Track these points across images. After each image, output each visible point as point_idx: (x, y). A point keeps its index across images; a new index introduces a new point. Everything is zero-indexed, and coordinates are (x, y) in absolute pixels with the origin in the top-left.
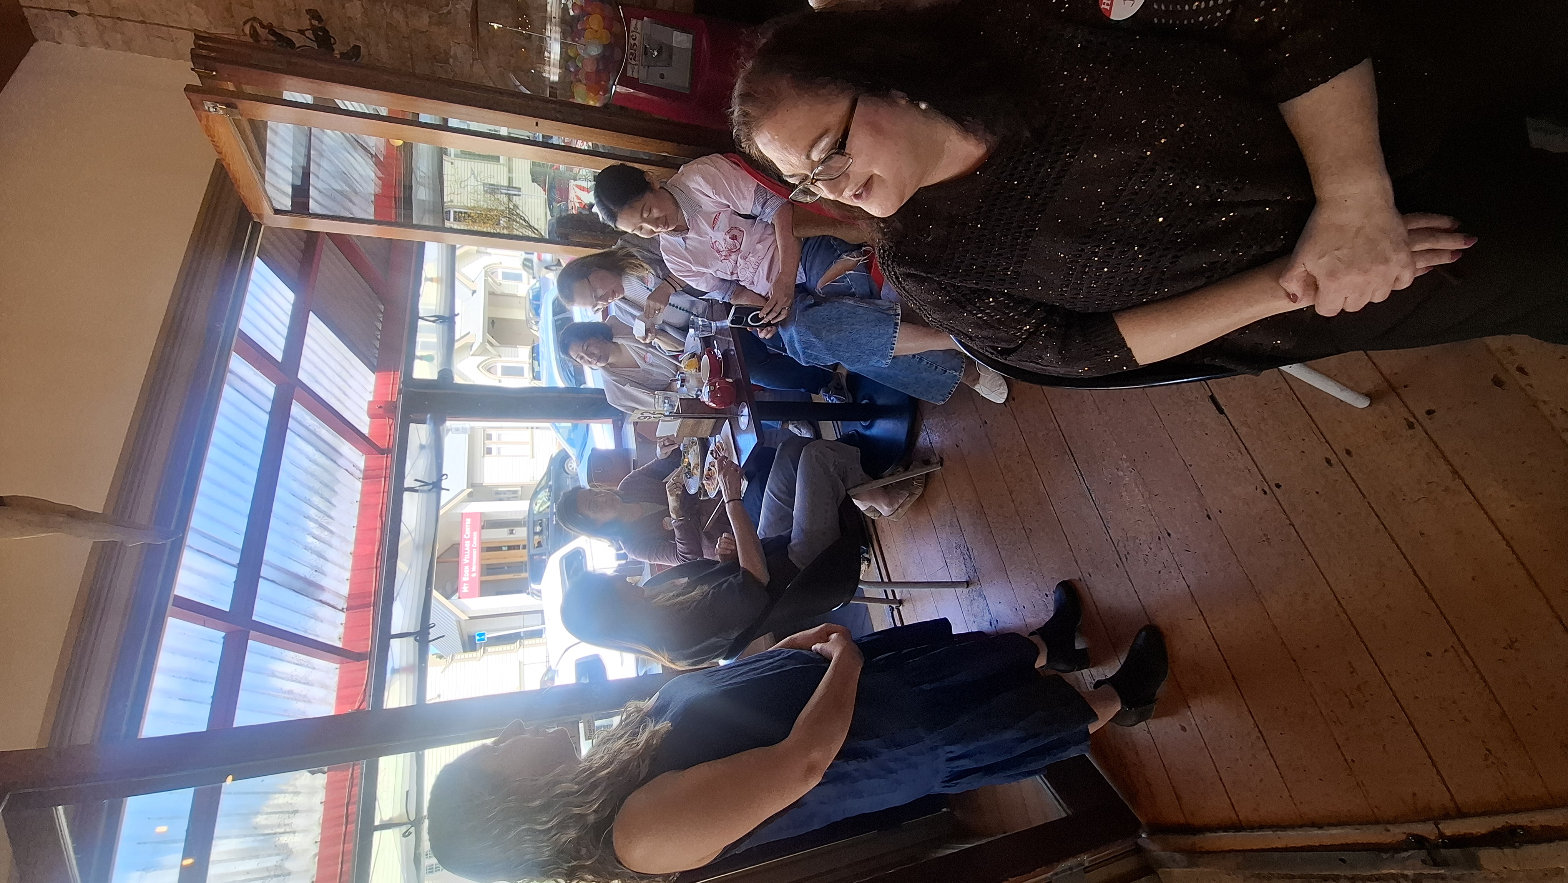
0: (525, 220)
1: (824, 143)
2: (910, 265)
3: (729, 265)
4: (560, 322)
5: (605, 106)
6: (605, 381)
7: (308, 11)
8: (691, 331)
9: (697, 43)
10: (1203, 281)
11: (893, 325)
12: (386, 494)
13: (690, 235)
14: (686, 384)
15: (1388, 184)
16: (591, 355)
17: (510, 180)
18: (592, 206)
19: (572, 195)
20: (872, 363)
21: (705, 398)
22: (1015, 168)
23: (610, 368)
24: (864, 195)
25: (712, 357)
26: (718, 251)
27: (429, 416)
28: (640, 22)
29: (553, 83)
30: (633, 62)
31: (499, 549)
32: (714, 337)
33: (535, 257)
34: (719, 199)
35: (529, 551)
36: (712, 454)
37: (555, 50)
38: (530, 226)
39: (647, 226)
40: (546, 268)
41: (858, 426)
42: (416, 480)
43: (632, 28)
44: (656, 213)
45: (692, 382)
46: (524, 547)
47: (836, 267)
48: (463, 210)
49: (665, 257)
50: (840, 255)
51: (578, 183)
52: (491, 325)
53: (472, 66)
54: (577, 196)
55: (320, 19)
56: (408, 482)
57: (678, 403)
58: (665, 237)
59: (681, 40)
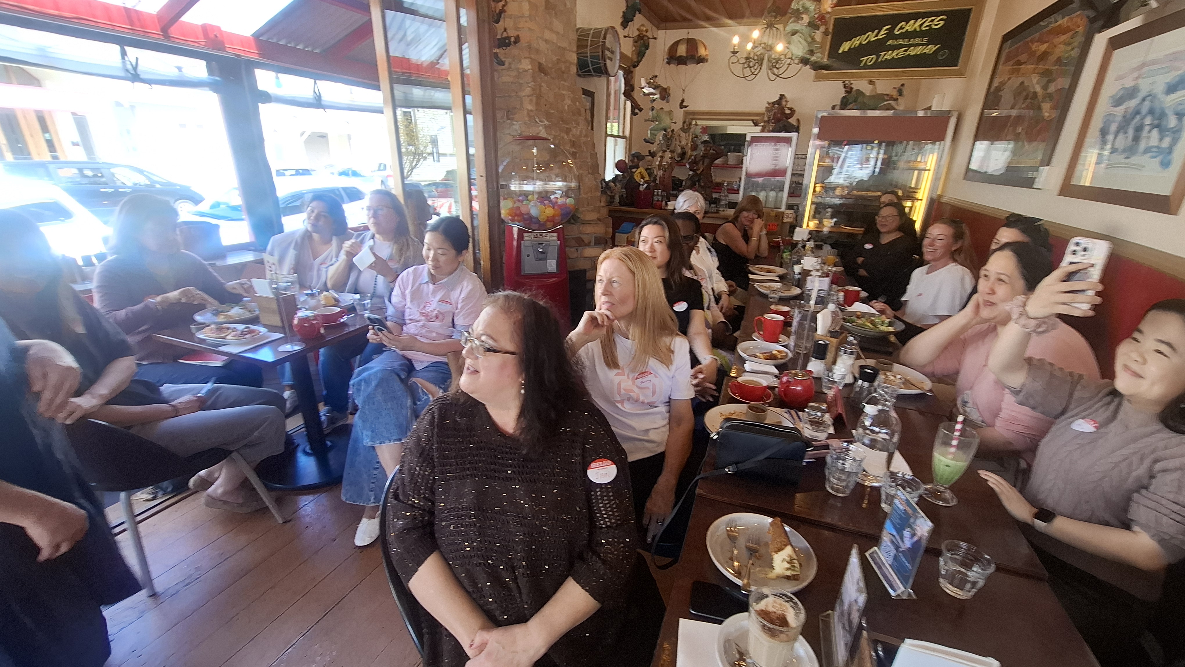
0: (416, 165)
1: (491, 342)
2: (440, 414)
3: (417, 316)
4: (337, 193)
5: (503, 221)
6: (293, 233)
7: (518, 36)
8: (358, 296)
9: (550, 275)
10: (471, 590)
11: (400, 437)
12: (110, 27)
13: (431, 286)
14: (309, 299)
15: (542, 651)
16: (317, 218)
17: (444, 155)
18: (438, 214)
19: (443, 200)
20: (365, 432)
21: (300, 314)
22: (507, 453)
23: (307, 236)
24: (469, 371)
25: (341, 314)
26: (424, 307)
27: (218, 78)
28: (555, 238)
29: (509, 187)
30: (532, 236)
31: (45, 128)
32: (357, 314)
33: (388, 172)
34: (460, 302)
35: (50, 163)
36: (247, 328)
37: (528, 187)
38: (412, 169)
39: (431, 254)
40: (382, 181)
41: (304, 444)
42: (137, 59)
43: (552, 234)
44: (442, 259)
45: (312, 302)
46: (55, 158)
47: (432, 387)
48: (413, 118)
49: (410, 270)
50: (441, 388)
51: (453, 204)
52: (320, 135)
53: (510, 134)
54: (443, 204)
55: (516, 42)
56: (132, 52)
57: (289, 293)
58: (426, 269)
59: (552, 265)
